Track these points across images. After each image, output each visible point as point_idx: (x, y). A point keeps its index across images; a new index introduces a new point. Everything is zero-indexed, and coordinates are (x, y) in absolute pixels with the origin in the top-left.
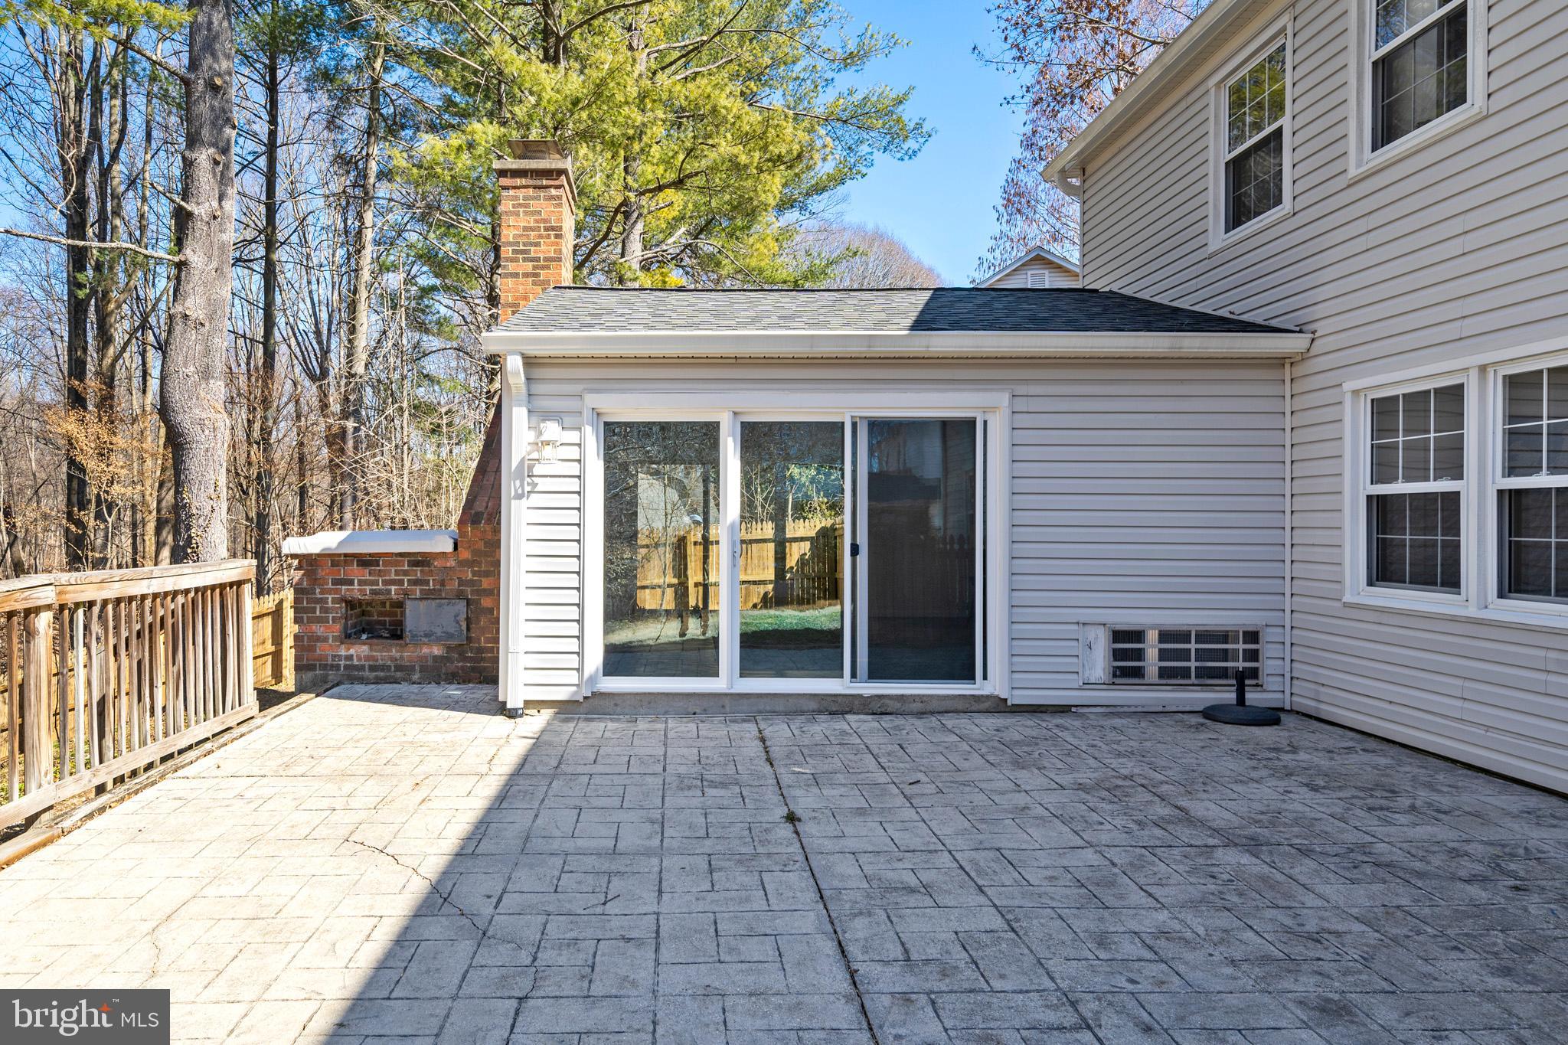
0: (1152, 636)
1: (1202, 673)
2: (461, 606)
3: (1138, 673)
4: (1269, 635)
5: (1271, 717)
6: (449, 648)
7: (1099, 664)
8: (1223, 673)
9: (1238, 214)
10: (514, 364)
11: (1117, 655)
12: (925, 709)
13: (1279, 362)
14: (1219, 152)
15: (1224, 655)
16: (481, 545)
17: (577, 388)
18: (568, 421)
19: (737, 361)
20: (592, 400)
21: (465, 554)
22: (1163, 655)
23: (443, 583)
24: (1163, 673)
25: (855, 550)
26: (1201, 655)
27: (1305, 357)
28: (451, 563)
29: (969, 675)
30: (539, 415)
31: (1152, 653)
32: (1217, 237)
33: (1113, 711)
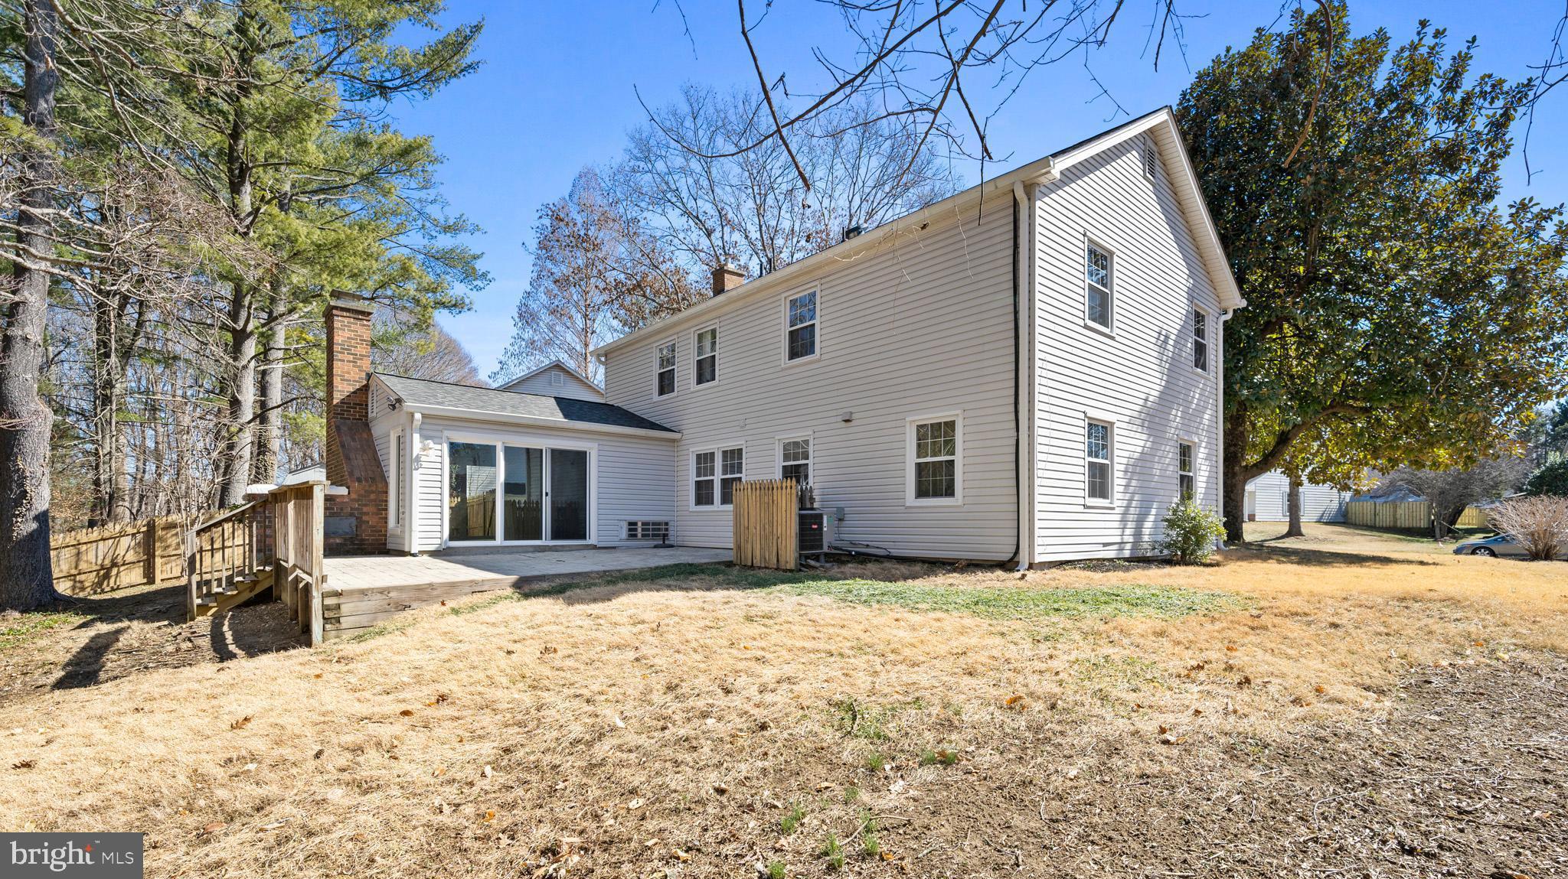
0: (640, 524)
1: (653, 535)
2: (353, 521)
3: (636, 535)
4: (671, 524)
5: (672, 546)
6: (345, 539)
7: (624, 534)
8: (658, 535)
9: (662, 392)
10: (418, 416)
11: (630, 530)
12: (570, 549)
13: (674, 441)
14: (656, 370)
15: (659, 530)
16: (363, 492)
17: (441, 428)
18: (436, 440)
19: (505, 424)
20: (446, 433)
21: (353, 496)
22: (643, 530)
23: (342, 509)
24: (643, 535)
25: (547, 494)
26: (653, 530)
27: (680, 440)
28: (346, 500)
29: (584, 537)
30: (425, 437)
31: (640, 530)
32: (656, 397)
33: (628, 548)
